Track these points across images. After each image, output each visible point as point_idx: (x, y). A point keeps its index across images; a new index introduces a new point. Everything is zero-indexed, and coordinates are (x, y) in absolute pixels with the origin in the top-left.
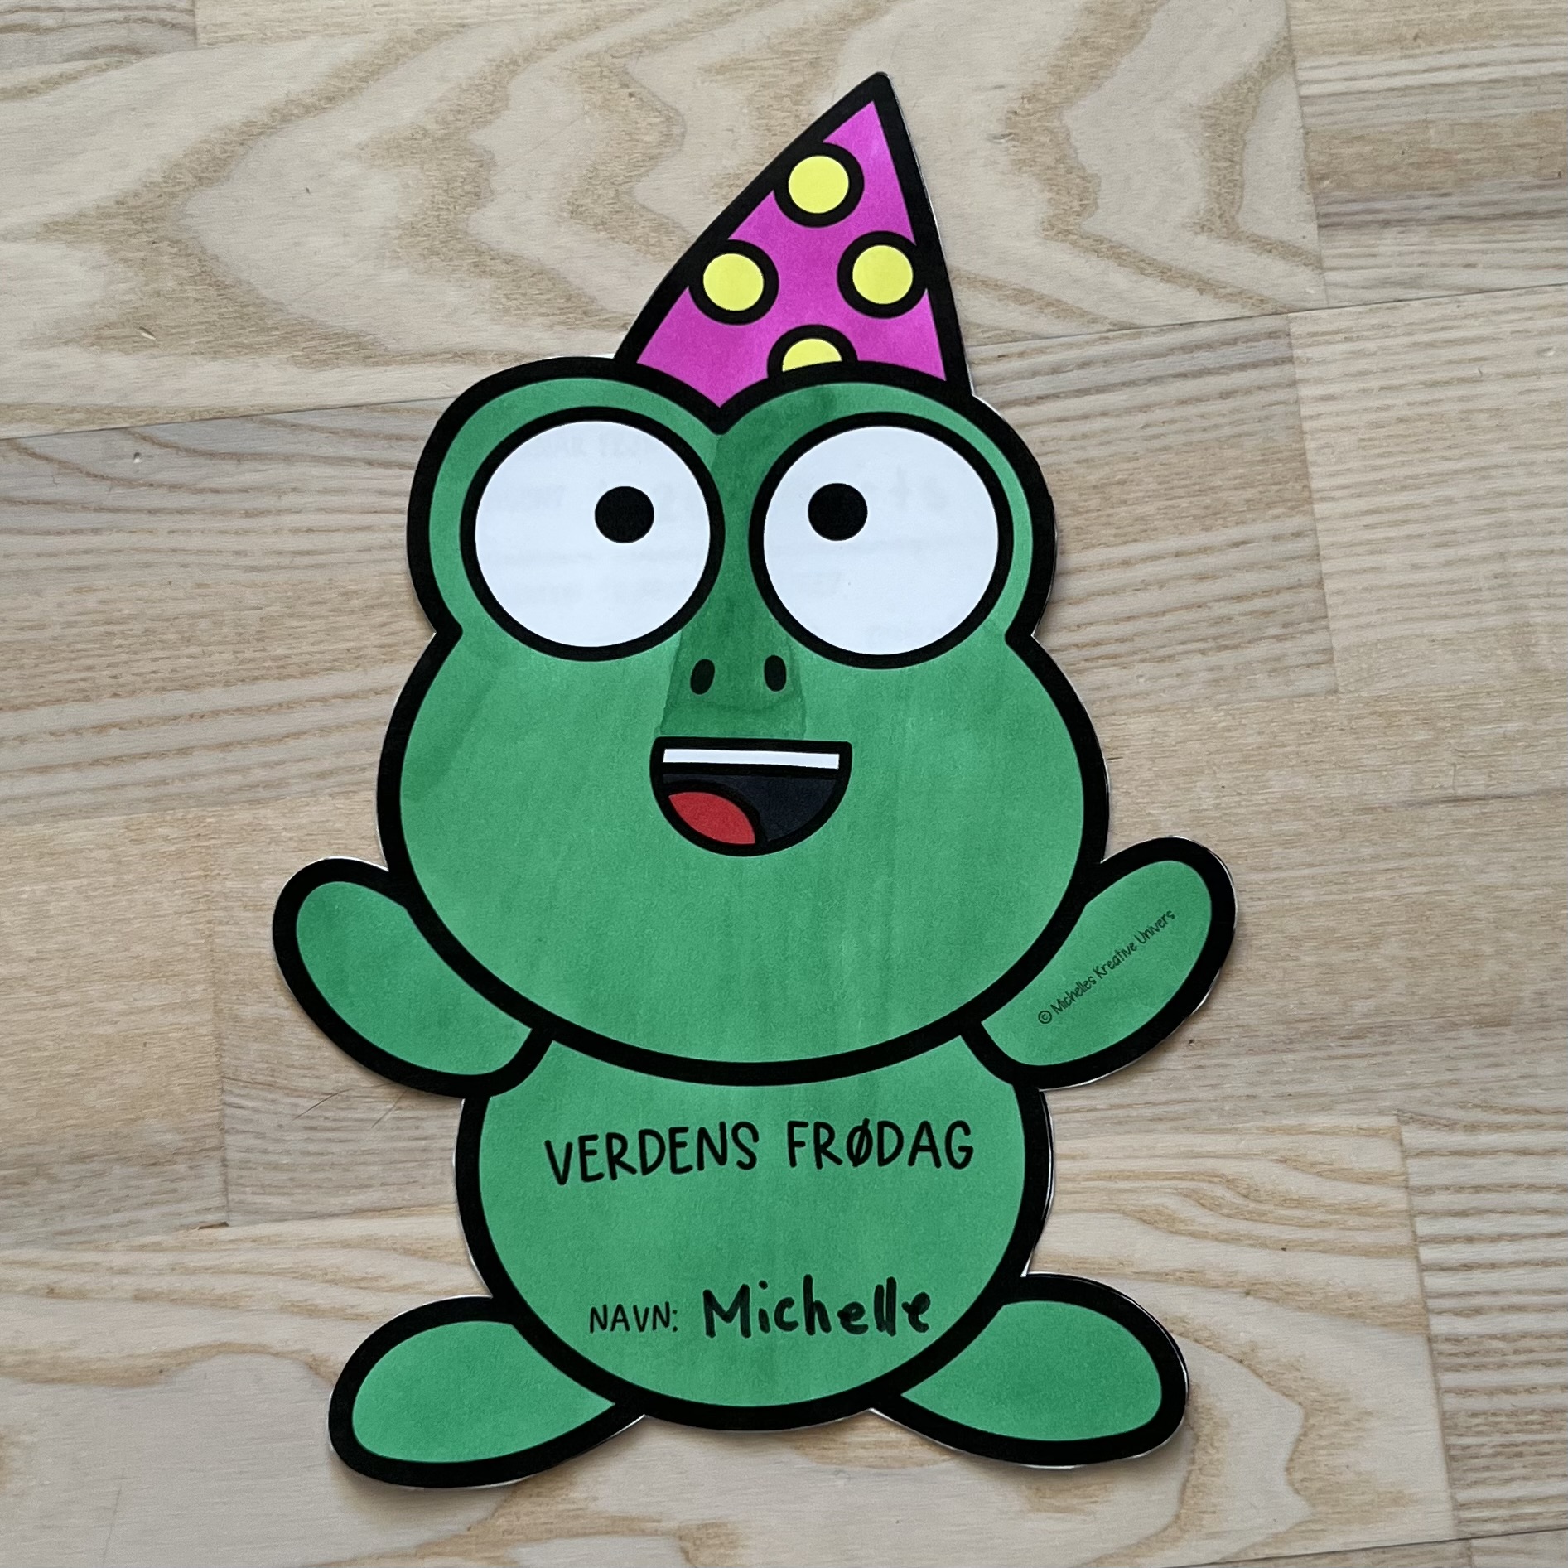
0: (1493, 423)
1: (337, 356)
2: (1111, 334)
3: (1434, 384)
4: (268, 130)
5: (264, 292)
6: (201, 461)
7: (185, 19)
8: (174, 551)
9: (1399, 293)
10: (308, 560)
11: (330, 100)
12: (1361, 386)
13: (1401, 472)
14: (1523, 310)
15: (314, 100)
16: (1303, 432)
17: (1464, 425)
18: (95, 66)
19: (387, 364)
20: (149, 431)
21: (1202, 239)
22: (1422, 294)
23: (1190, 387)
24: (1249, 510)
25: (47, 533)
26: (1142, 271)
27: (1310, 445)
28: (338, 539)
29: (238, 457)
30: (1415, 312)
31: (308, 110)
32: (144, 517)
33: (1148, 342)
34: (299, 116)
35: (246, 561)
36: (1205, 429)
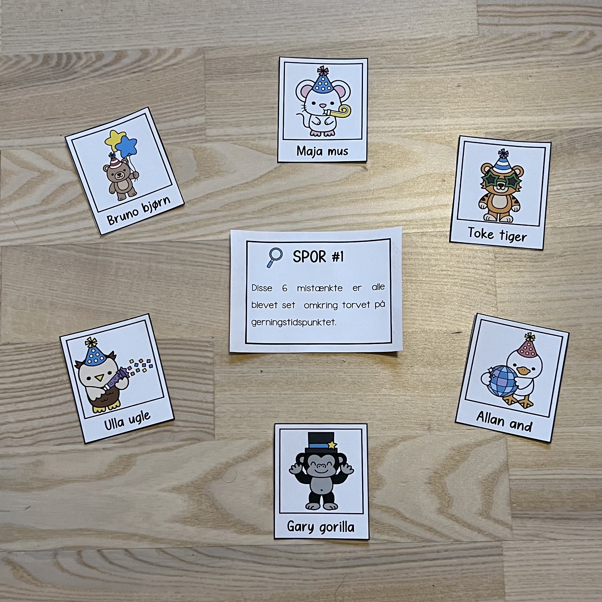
0: (555, 578)
1: (247, 531)
2: (454, 543)
3: (540, 565)
4: (232, 465)
5: (229, 512)
6: (210, 558)
7: (212, 431)
8: (202, 583)
9: (532, 538)
10: (237, 589)
11: (249, 457)
12: (521, 564)
13: (528, 590)
14: (566, 546)
15: (244, 457)
16: (504, 576)
17: (547, 577)
18: (188, 443)
19: (260, 534)
20: (196, 549)
21: (480, 518)
22: (539, 539)
23: (474, 560)
24: (488, 597)
25: (169, 576)
26: (463, 526)
27: (506, 580)
28: (244, 584)
29: (220, 558)
30: (536, 544)
31: (243, 460)
32: (195, 573)
33: (463, 546)
34: (241, 462)
35: (220, 588)
36: (478, 572)
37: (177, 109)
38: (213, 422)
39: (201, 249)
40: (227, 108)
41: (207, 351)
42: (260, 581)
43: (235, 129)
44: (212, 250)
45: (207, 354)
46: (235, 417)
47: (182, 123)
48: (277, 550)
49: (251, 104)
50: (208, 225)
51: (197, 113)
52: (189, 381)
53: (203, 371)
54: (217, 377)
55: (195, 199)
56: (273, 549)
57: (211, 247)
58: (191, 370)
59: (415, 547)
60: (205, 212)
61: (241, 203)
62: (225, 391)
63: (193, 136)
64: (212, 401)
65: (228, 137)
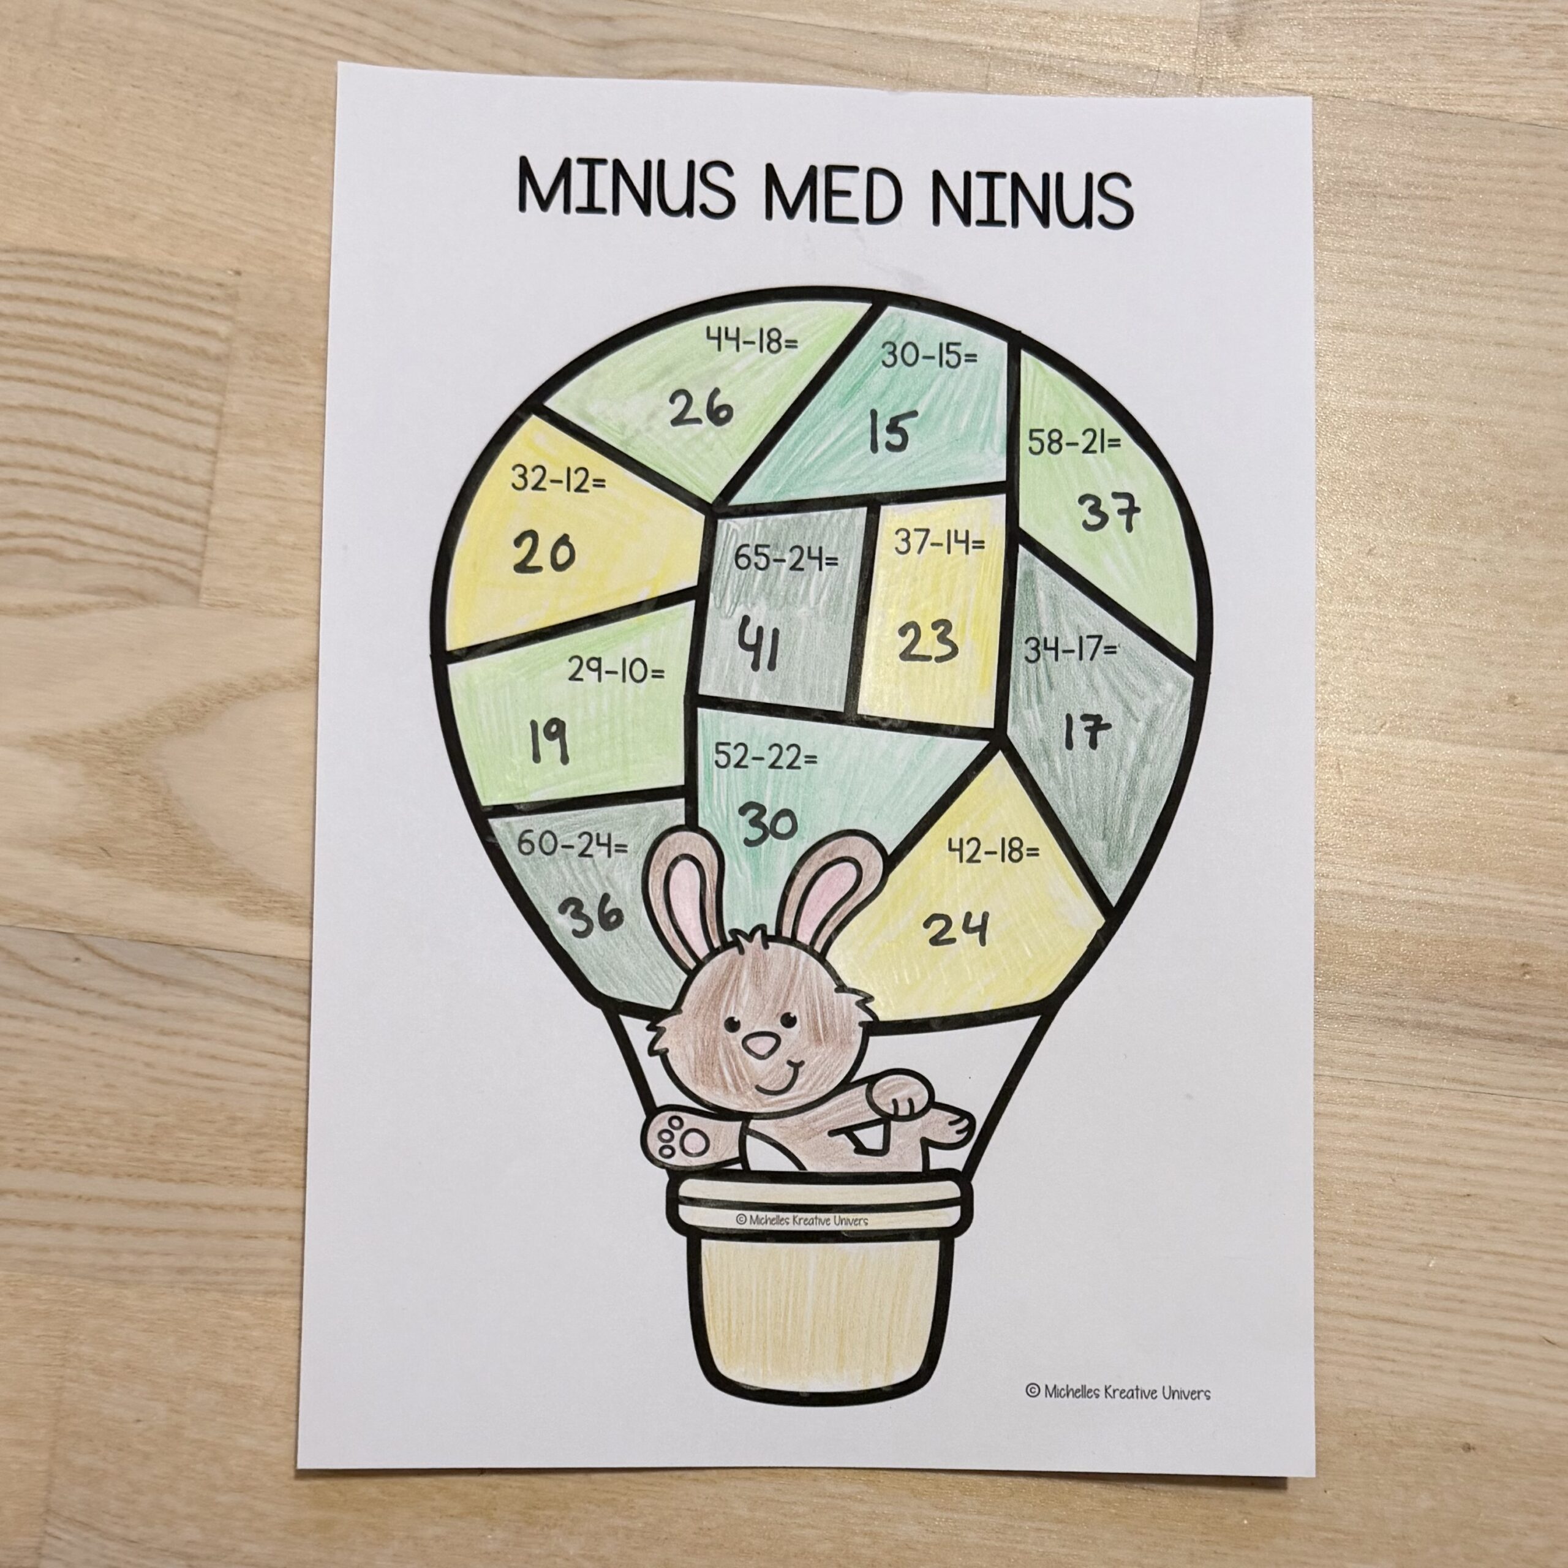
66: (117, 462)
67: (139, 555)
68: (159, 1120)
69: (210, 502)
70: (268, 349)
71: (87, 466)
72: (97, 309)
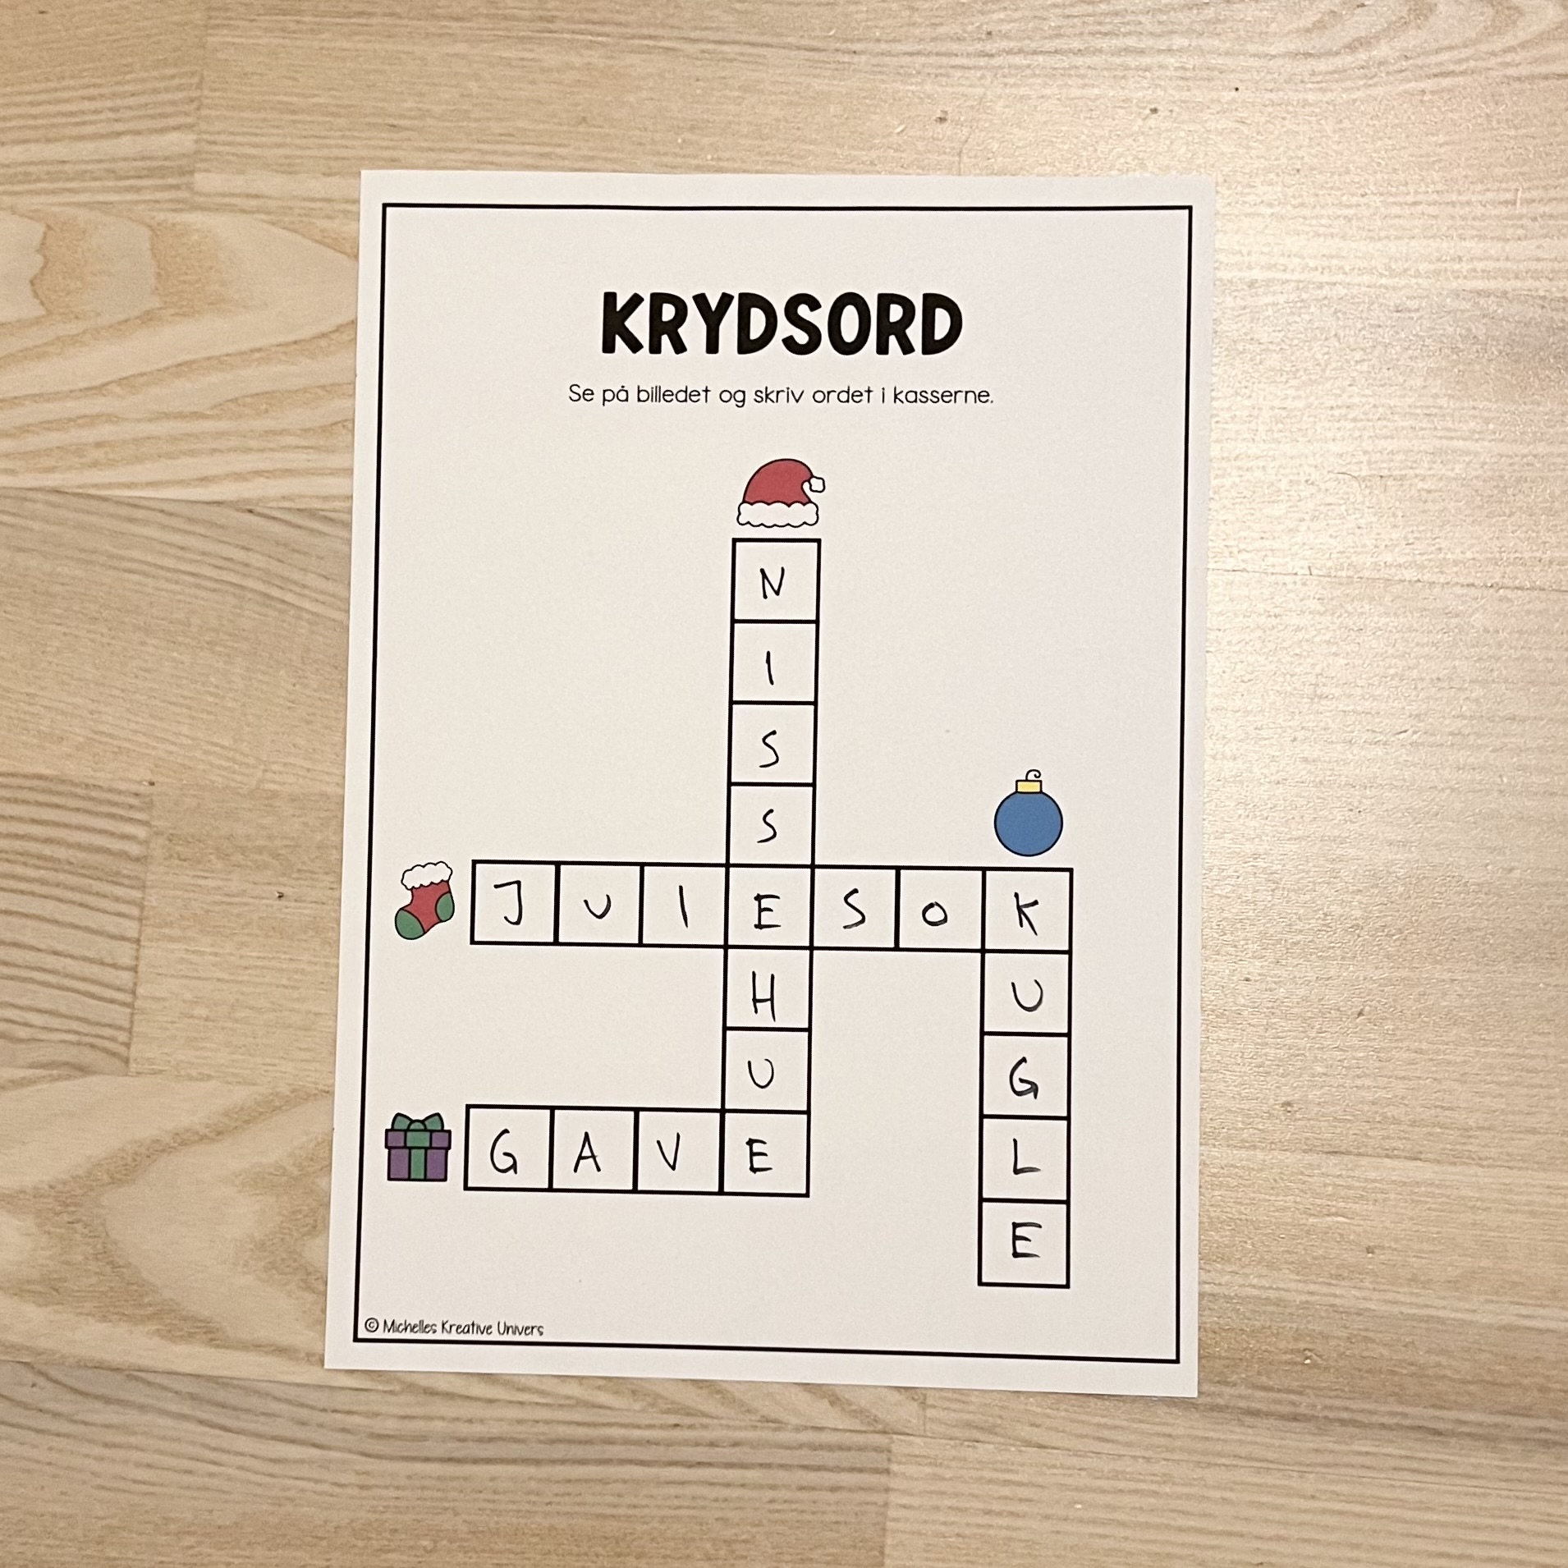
0: (1026, 1551)
1: (191, 1335)
2: (759, 1424)
3: (988, 1512)
4: (167, 1149)
5: (145, 1274)
6: (80, 1398)
7: (122, 1050)
8: (49, 1464)
9: (976, 1435)
10: (144, 1488)
11: (219, 1133)
12: (935, 1502)
14: (1068, 1468)
15: (203, 1131)
16: (884, 1529)
17: (1005, 1548)
18: (50, 1076)
19: (227, 1348)
20: (44, 1368)
22: (995, 1440)
23: (811, 1477)
27: (889, 1541)
28: (166, 1477)
29: (108, 1400)
30: (985, 1451)
31: (203, 1138)
32: (33, 1435)
33: (784, 1437)
34: (194, 1142)
35: (99, 1481)
36: (813, 1513)
37: (119, 102)
38: (127, 1025)
39: (146, 522)
40: (263, 115)
41: (131, 820)
42: (211, 1475)
43: (279, 180)
44: (176, 530)
45: (129, 829)
46: (192, 1017)
47: (126, 146)
48: (267, 1394)
49: (334, 109)
50: (170, 456)
51: (172, 122)
52: (73, 902)
53: (115, 878)
54: (152, 900)
55: (143, 374)
56: (258, 1393)
57: (174, 522)
58: (83, 871)
59: (650, 1427)
60: (167, 416)
61: (271, 399)
62: (171, 939)
63: (157, 188)
64: (134, 963)
65: (254, 203)
66: (56, 953)
67: (76, 1033)
68: (104, 1523)
69: (135, 984)
70: (179, 848)
71: (31, 957)
72: (34, 821)
